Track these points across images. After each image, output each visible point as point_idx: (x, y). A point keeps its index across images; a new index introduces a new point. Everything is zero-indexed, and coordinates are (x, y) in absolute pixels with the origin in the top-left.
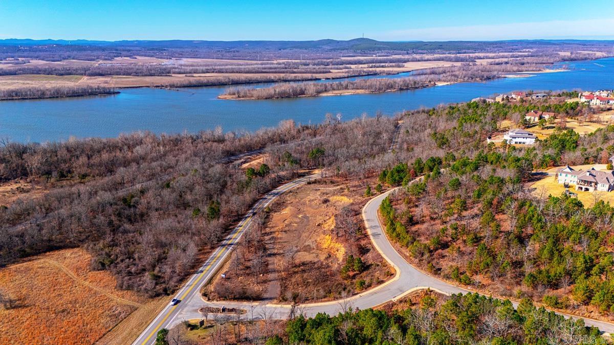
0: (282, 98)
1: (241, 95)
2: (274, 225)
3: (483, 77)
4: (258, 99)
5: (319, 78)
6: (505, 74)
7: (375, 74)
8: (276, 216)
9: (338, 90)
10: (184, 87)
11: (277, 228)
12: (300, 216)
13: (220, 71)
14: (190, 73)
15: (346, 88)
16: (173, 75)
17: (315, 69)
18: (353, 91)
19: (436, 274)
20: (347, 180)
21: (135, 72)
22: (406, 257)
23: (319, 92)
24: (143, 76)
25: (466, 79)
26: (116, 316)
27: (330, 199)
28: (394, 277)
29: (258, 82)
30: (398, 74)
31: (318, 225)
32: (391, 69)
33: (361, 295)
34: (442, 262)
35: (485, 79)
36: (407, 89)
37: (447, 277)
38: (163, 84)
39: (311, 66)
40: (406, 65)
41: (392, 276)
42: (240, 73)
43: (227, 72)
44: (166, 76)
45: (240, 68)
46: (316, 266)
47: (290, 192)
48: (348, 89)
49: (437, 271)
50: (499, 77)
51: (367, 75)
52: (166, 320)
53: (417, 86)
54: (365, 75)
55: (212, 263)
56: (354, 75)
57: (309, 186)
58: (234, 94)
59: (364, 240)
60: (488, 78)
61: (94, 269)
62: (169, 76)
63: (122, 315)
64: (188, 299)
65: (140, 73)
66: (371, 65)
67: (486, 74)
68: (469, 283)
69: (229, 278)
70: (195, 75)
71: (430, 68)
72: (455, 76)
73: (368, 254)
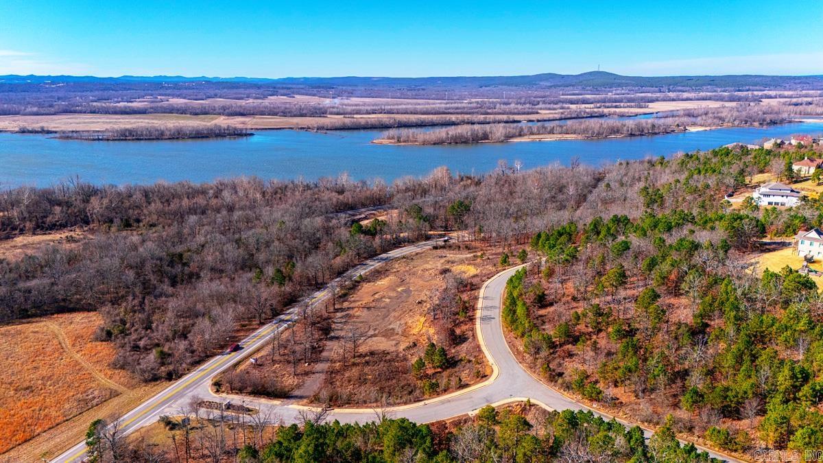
0: (457, 143)
1: (402, 140)
2: (357, 299)
3: (764, 120)
4: (424, 144)
5: (518, 119)
6: (802, 118)
7: (602, 116)
8: (366, 288)
9: (539, 134)
10: (336, 129)
11: (359, 303)
12: (399, 290)
13: (390, 112)
14: (350, 114)
15: (551, 132)
16: (329, 116)
17: (516, 108)
18: (559, 136)
19: (552, 381)
20: (491, 246)
21: (282, 112)
22: (518, 353)
23: (509, 137)
24: (291, 116)
25: (736, 123)
26: (86, 402)
27: (453, 269)
28: (486, 380)
29: (433, 125)
30: (636, 115)
31: (419, 303)
32: (626, 110)
33: (426, 402)
34: (567, 364)
35: (768, 124)
36: (642, 135)
37: (568, 387)
38: (310, 126)
39: (513, 106)
40: (651, 105)
41: (484, 379)
42: (415, 114)
43: (398, 113)
44: (320, 117)
45: (415, 108)
46: (389, 357)
47: (404, 258)
48: (553, 134)
49: (554, 376)
50: (790, 122)
51: (589, 117)
52: (145, 413)
53: (657, 131)
54: (587, 117)
55: (249, 343)
56: (569, 116)
57: (434, 251)
58: (393, 138)
59: (466, 324)
60: (773, 123)
61: (96, 339)
62: (324, 117)
63: (94, 402)
64: (190, 388)
65: (289, 112)
66: (598, 105)
67: (768, 118)
68: (596, 397)
69: (261, 365)
70: (355, 116)
71: (684, 110)
72: (720, 118)
73: (463, 345)
